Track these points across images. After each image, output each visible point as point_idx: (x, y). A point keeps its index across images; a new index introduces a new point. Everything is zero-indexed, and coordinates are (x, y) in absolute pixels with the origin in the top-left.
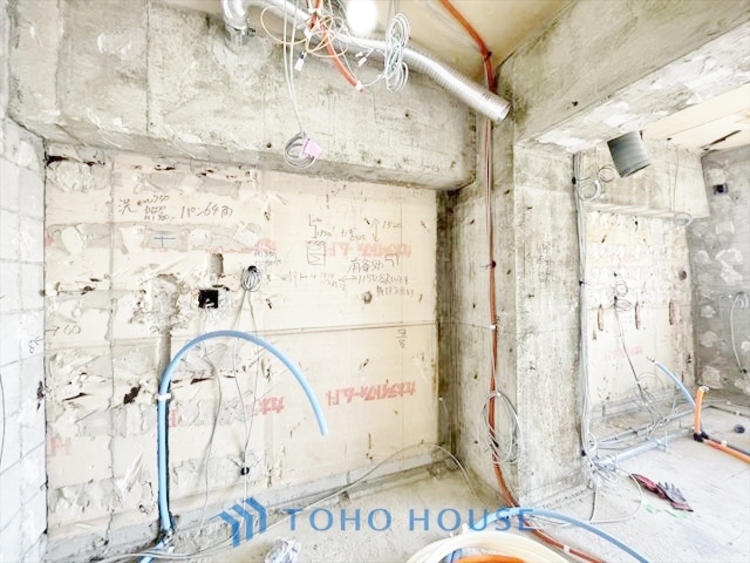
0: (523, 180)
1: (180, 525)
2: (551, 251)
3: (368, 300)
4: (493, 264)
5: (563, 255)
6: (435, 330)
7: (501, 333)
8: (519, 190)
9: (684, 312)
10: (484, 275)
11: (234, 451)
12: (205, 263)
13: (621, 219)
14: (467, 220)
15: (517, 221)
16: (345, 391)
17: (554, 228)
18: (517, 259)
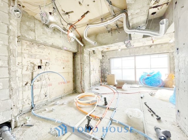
0: (85, 53)
1: (36, 106)
2: (87, 62)
3: (64, 68)
4: (81, 64)
6: (72, 73)
7: (82, 72)
9: (100, 71)
11: (44, 93)
12: (39, 61)
13: (94, 59)
14: (77, 57)
15: (84, 58)
16: (61, 82)
18: (84, 63)
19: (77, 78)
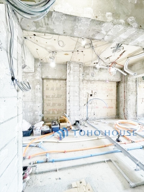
0: (129, 82)
1: (89, 119)
2: (133, 90)
3: (108, 96)
4: (125, 92)
5: (134, 90)
6: (116, 100)
7: (125, 100)
8: (128, 83)
10: (123, 93)
11: (93, 112)
14: (121, 86)
15: (128, 87)
16: (105, 107)
17: (133, 87)
18: (128, 91)
19: (120, 105)
